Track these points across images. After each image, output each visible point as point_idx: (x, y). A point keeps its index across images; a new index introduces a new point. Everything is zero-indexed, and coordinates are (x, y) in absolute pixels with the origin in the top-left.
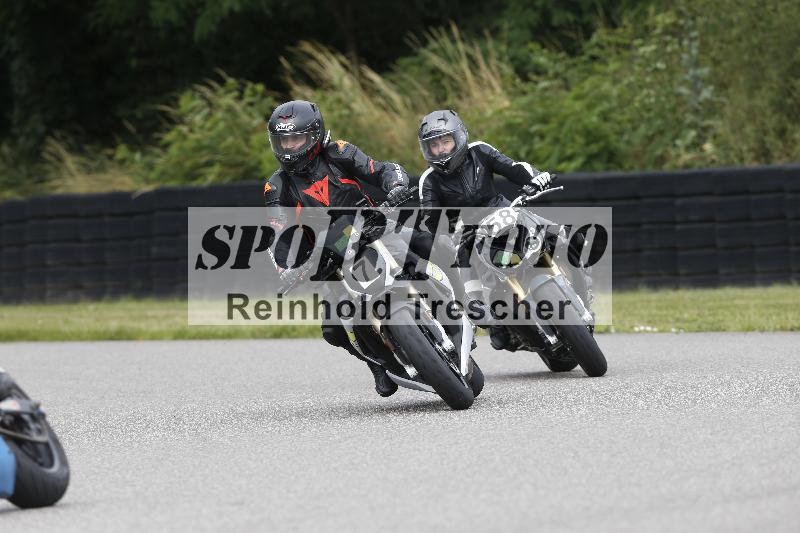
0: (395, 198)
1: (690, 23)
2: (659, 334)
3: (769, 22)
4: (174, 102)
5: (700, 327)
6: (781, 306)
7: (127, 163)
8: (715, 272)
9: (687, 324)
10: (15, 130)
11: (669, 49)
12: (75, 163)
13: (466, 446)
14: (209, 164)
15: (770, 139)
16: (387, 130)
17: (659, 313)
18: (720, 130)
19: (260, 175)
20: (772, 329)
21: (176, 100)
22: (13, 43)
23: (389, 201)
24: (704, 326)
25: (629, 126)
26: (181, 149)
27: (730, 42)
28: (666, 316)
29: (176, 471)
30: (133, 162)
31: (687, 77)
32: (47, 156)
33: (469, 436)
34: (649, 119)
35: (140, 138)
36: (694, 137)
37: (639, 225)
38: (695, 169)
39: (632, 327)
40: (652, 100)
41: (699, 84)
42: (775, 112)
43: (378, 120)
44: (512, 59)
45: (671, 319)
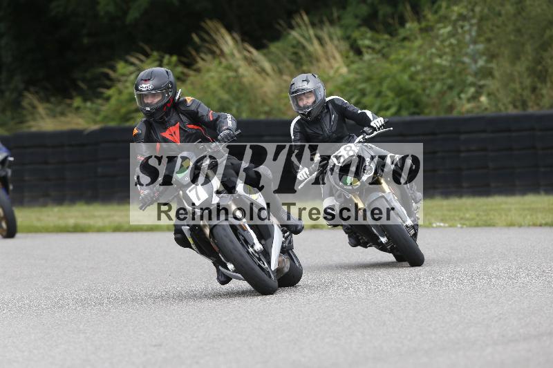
0: (223, 139)
1: (471, 13)
2: (449, 229)
4: (113, 67)
5: (477, 223)
6: (533, 209)
7: (81, 110)
8: (488, 185)
9: (468, 222)
10: (3, 87)
12: (44, 108)
15: (527, 93)
16: (261, 87)
17: (449, 213)
18: (493, 89)
20: (527, 225)
24: (480, 223)
25: (429, 84)
26: (118, 100)
28: (454, 216)
30: (85, 108)
31: (469, 51)
32: (25, 105)
34: (443, 79)
35: (90, 92)
36: (473, 93)
37: (435, 153)
39: (431, 224)
41: (477, 57)
42: (529, 75)
43: (255, 80)
45: (457, 218)
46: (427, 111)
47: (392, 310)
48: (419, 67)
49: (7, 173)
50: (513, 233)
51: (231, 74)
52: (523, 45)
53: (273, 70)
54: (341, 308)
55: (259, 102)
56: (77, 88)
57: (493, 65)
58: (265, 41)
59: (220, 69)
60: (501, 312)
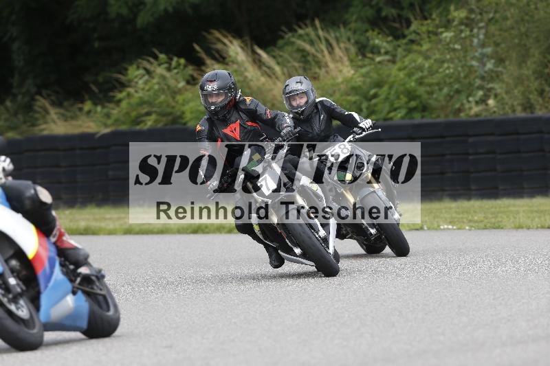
0: (286, 135)
1: (479, 17)
2: (457, 231)
3: (532, 17)
4: (124, 71)
5: (485, 226)
6: (542, 211)
7: (92, 114)
8: (496, 188)
9: (477, 224)
10: (15, 91)
11: (463, 35)
12: (56, 113)
14: (148, 114)
15: (534, 97)
16: (271, 90)
17: (458, 216)
18: (499, 91)
19: (184, 121)
20: (535, 227)
21: (126, 69)
22: (14, 31)
23: (282, 137)
24: (488, 225)
25: (436, 88)
26: (129, 103)
27: (506, 31)
28: (462, 218)
30: (96, 112)
31: (477, 54)
32: (37, 108)
33: (327, 300)
34: (450, 84)
35: (101, 96)
36: (482, 96)
37: (443, 155)
38: (482, 118)
39: (439, 226)
40: (451, 70)
41: (485, 59)
42: (537, 78)
43: (264, 84)
44: (357, 43)
45: (465, 220)
46: (435, 114)
50: (521, 234)
54: (350, 310)
56: (89, 91)
57: (501, 69)
60: (509, 314)
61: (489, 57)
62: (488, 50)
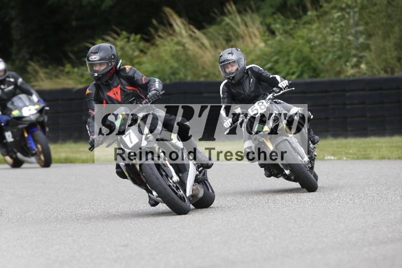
0: (151, 97)
1: (355, 4)
2: (337, 161)
5: (358, 157)
6: (399, 146)
7: (70, 74)
8: (366, 129)
9: (351, 156)
13: (240, 217)
16: (202, 57)
17: (338, 150)
18: (369, 58)
20: (394, 158)
22: (13, 13)
24: (360, 156)
27: (373, 13)
28: (341, 151)
29: (94, 229)
30: (73, 73)
31: (353, 31)
32: (30, 71)
34: (334, 52)
35: (77, 61)
36: (356, 62)
37: (327, 105)
38: (355, 78)
39: (324, 157)
41: (358, 35)
42: (396, 49)
43: (197, 53)
45: (343, 153)
46: (322, 75)
47: (295, 220)
48: (317, 43)
49: (44, 119)
50: (384, 164)
51: (179, 48)
52: (392, 27)
53: (211, 44)
54: (259, 219)
55: (200, 68)
56: (68, 57)
57: (370, 42)
58: (205, 24)
59: (172, 44)
60: (374, 222)
61: (362, 33)
62: (361, 28)
